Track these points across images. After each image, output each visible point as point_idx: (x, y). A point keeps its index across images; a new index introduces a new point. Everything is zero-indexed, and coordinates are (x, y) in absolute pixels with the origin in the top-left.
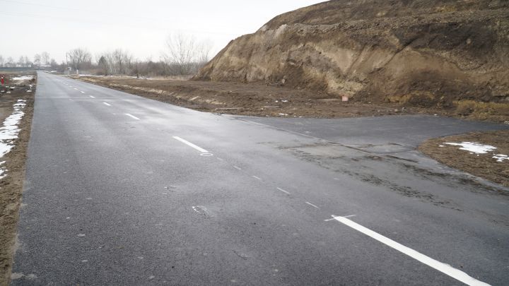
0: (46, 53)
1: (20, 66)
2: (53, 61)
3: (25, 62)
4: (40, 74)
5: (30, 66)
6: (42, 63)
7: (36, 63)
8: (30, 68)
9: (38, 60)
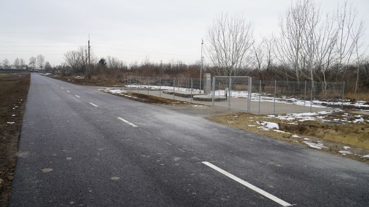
0: (41, 56)
1: (15, 68)
2: (48, 63)
3: (20, 64)
4: (34, 76)
5: (25, 68)
6: (37, 66)
7: (31, 65)
8: (24, 70)
9: (33, 62)
